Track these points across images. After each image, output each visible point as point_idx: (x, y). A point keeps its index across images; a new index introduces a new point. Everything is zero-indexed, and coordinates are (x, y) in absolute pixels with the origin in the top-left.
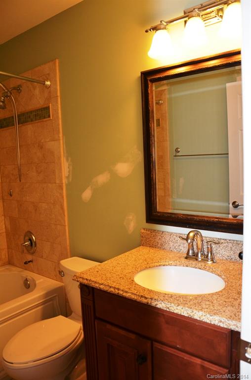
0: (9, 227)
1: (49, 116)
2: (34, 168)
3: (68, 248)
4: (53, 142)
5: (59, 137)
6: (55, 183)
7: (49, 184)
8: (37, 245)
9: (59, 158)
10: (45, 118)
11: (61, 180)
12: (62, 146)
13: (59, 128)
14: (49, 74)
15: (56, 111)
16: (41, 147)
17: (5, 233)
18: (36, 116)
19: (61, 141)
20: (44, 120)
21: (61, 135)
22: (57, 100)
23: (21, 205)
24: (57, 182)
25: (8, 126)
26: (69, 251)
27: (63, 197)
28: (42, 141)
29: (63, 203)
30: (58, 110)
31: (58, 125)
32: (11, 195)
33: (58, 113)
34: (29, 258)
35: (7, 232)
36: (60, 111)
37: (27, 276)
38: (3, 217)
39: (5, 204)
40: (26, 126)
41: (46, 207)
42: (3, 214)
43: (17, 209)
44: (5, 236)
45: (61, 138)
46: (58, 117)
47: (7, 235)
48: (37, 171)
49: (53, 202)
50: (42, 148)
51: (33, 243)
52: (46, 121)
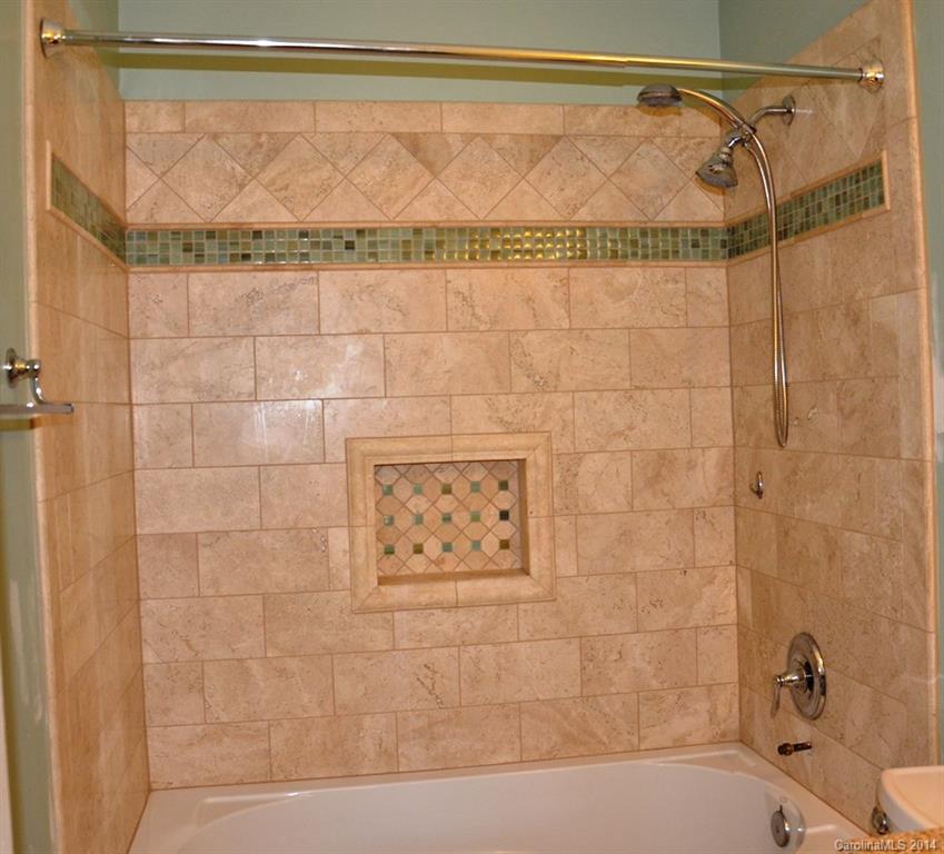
0: (748, 605)
1: (881, 200)
2: (832, 397)
3: (933, 723)
4: (894, 297)
5: (914, 276)
6: (898, 457)
7: (878, 460)
8: (830, 691)
9: (914, 360)
10: (866, 206)
11: (919, 447)
12: (925, 312)
13: (914, 243)
14: (878, 40)
15: (904, 175)
16: (855, 319)
17: (734, 628)
18: (838, 204)
19: (923, 293)
20: (865, 214)
21: (921, 270)
22: (907, 132)
23: (786, 533)
24: (906, 454)
25: (755, 245)
26: (933, 734)
27: (923, 516)
28: (860, 294)
29: (924, 537)
30: (910, 171)
31: (912, 230)
32: (759, 493)
33: (910, 185)
34: (801, 731)
35: (741, 625)
36: (917, 176)
37: (786, 800)
38: (732, 570)
39: (741, 524)
40: (809, 241)
41: (866, 548)
42: (731, 557)
43: (774, 546)
44: (735, 639)
45: (922, 281)
46: (910, 199)
47: (740, 633)
48: (841, 409)
49: (887, 531)
50: (856, 321)
51: (817, 681)
52: (869, 218)
